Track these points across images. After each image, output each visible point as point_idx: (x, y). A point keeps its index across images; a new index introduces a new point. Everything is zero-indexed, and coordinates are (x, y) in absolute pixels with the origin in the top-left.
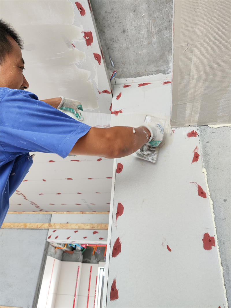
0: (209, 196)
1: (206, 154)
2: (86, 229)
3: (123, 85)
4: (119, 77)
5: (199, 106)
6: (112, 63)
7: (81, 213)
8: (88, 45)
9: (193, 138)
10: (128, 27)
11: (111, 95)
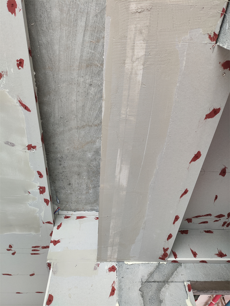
3: (64, 216)
4: (62, 210)
5: (117, 249)
6: (58, 201)
8: (40, 194)
9: (112, 272)
10: (73, 182)
11: (53, 225)
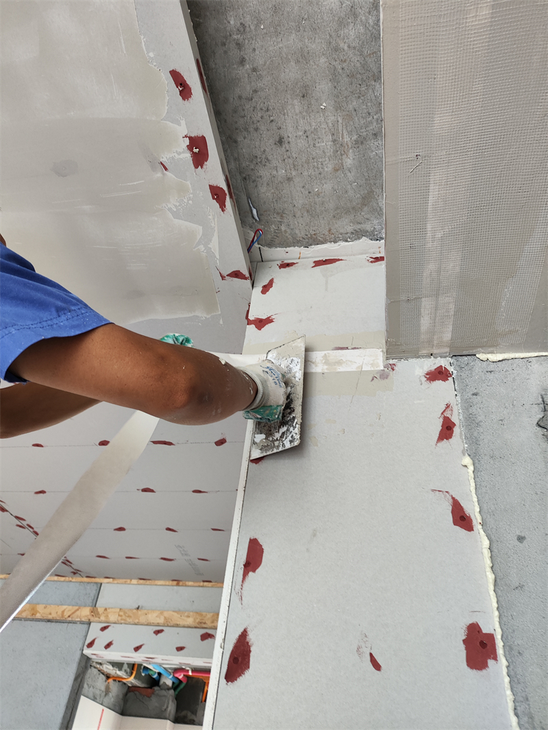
0: (481, 527)
1: (472, 422)
2: (184, 627)
3: (279, 263)
4: (270, 245)
5: (452, 306)
6: (254, 211)
7: (175, 583)
8: (196, 167)
9: (439, 383)
10: (289, 131)
